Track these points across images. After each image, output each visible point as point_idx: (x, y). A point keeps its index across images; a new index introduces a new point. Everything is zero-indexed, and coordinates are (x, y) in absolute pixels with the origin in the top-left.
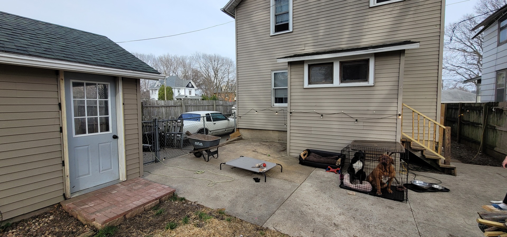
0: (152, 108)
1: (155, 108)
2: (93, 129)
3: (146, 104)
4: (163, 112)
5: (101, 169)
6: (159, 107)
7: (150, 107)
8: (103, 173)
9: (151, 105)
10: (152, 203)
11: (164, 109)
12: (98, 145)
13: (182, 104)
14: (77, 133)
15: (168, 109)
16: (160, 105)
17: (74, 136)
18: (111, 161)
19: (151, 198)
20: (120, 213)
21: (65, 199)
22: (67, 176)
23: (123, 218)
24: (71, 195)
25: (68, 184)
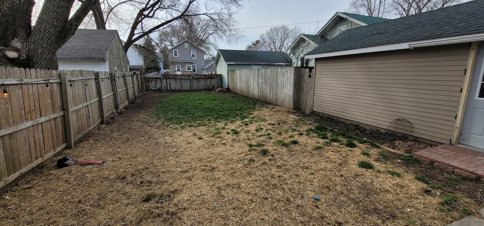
10: (463, 172)
17: (477, 98)
19: (471, 169)
20: (430, 157)
21: (450, 144)
22: (457, 128)
23: (430, 162)
24: (457, 143)
25: (456, 133)
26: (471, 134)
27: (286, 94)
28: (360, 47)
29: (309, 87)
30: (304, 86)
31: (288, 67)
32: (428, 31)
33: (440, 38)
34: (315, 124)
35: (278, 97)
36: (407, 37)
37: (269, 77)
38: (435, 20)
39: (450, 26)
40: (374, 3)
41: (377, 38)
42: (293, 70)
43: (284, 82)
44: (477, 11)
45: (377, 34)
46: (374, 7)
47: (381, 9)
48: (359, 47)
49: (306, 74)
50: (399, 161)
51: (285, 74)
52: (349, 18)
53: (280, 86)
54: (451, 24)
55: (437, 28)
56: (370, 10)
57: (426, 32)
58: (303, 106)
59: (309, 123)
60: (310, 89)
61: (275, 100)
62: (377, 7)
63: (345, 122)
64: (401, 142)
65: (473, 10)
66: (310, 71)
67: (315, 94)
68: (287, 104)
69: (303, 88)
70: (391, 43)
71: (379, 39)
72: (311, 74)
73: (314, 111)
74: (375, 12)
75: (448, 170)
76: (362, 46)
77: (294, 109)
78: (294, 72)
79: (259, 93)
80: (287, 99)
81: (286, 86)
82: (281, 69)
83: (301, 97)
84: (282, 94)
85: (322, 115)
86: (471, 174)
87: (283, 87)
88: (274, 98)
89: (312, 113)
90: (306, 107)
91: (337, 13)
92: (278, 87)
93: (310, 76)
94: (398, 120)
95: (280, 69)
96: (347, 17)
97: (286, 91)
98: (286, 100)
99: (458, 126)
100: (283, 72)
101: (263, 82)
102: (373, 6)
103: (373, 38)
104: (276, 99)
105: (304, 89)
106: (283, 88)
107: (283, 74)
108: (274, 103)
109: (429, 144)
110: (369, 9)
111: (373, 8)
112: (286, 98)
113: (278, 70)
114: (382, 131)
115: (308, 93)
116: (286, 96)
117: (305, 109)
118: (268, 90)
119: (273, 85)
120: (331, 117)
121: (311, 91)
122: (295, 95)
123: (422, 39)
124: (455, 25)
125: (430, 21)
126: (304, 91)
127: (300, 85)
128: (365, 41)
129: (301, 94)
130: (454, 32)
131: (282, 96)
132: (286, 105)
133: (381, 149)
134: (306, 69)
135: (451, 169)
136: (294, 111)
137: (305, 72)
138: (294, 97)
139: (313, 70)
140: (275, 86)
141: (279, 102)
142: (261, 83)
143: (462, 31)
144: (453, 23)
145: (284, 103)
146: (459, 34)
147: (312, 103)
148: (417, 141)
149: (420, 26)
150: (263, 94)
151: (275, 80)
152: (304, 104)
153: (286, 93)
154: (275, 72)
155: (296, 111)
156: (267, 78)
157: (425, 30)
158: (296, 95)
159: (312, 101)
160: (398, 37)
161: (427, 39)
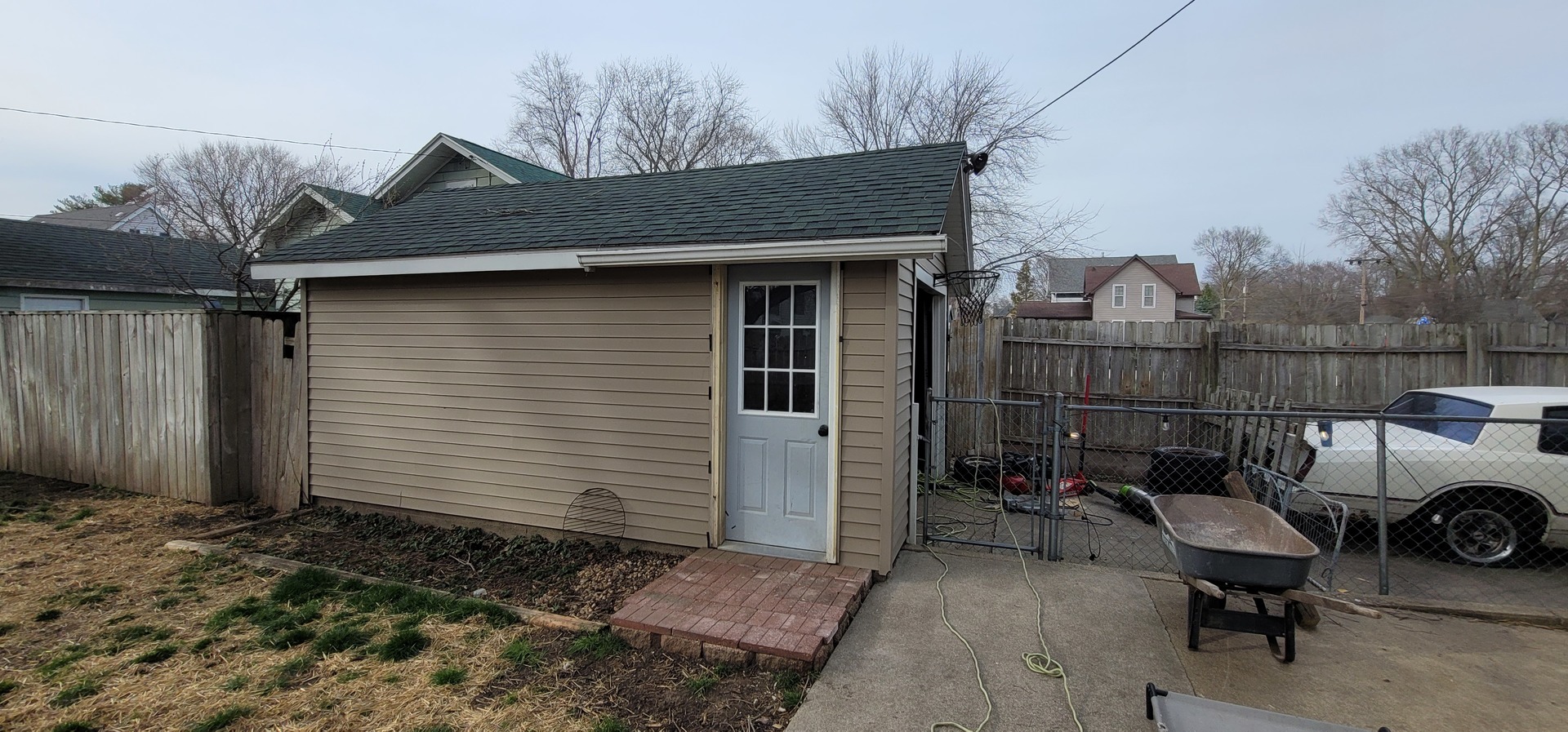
0: (1266, 355)
1: (1282, 355)
2: (778, 404)
3: (1242, 340)
4: (1329, 375)
5: (788, 511)
6: (1306, 353)
7: (1257, 351)
8: (792, 519)
9: (1266, 345)
10: (721, 648)
11: (1334, 363)
12: (786, 444)
13: (1463, 344)
14: (747, 406)
15: (1360, 364)
16: (1314, 344)
17: (741, 411)
18: (811, 495)
19: (736, 633)
20: (648, 622)
21: (709, 547)
22: (715, 497)
23: (649, 638)
24: (721, 542)
25: (715, 514)
26: (744, 508)
27: (171, 438)
28: (452, 250)
29: (286, 397)
30: (267, 392)
31: (175, 311)
32: (627, 224)
33: (645, 244)
34: (285, 567)
35: (129, 451)
36: (578, 232)
37: (74, 354)
38: (649, 197)
39: (671, 216)
40: (574, 139)
41: (508, 226)
42: (197, 325)
43: (160, 379)
44: (722, 191)
45: (513, 214)
46: (576, 153)
47: (592, 161)
48: (447, 251)
49: (269, 344)
50: (566, 665)
51: (159, 343)
52: (478, 160)
53: (138, 398)
54: (674, 211)
55: (646, 217)
56: (567, 158)
57: (623, 224)
58: (265, 480)
59: (260, 565)
60: (293, 407)
61: (117, 466)
62: (583, 153)
63: (435, 524)
64: (597, 568)
65: (717, 187)
66: (289, 332)
67: (313, 424)
68: (182, 483)
69: (263, 401)
70: (537, 245)
71: (512, 230)
72: (293, 342)
73: (314, 496)
74: (579, 165)
75: (691, 650)
76: (457, 249)
77: (217, 503)
78: (203, 332)
79: (17, 438)
80: (181, 458)
81: (169, 397)
82: (140, 318)
83: (256, 444)
84: (153, 434)
85: (349, 510)
86: (738, 647)
87: (153, 401)
88: (111, 458)
89: (308, 506)
90: (282, 486)
91: (440, 136)
92: (126, 405)
93: (288, 352)
94: (587, 493)
95: (131, 318)
96: (471, 157)
97: (171, 419)
98: (172, 463)
99: (716, 494)
100: (150, 331)
101: (40, 379)
102: (571, 146)
103: (500, 225)
104: (118, 461)
105: (267, 404)
106: (156, 404)
107: (152, 344)
108: (114, 484)
109: (668, 557)
110: (564, 154)
111: (573, 153)
112: (172, 452)
113: (123, 324)
114: (553, 539)
115: (285, 423)
116: (171, 443)
117: (276, 495)
118: (69, 419)
119: (99, 395)
120: (386, 513)
121: (296, 413)
122: (216, 435)
123: (609, 243)
124: (679, 216)
125: (639, 198)
126: (268, 414)
127: (247, 391)
128: (473, 233)
129: (256, 432)
130: (674, 233)
131: (154, 444)
132: (173, 487)
133: (524, 623)
134: (268, 321)
135: (694, 647)
136: (219, 511)
137: (264, 336)
138: (216, 448)
139: (301, 327)
140: (110, 399)
141: (140, 475)
142: (26, 387)
143: (688, 232)
144: (678, 211)
145: (164, 479)
146: (682, 239)
147: (303, 466)
148: (639, 552)
149: (616, 207)
150: (46, 444)
151: (108, 371)
152: (272, 471)
153: (172, 428)
154: (107, 332)
155: (231, 507)
156: (62, 362)
157: (622, 219)
158: (224, 438)
159: (304, 457)
160: (558, 230)
161: (619, 245)
